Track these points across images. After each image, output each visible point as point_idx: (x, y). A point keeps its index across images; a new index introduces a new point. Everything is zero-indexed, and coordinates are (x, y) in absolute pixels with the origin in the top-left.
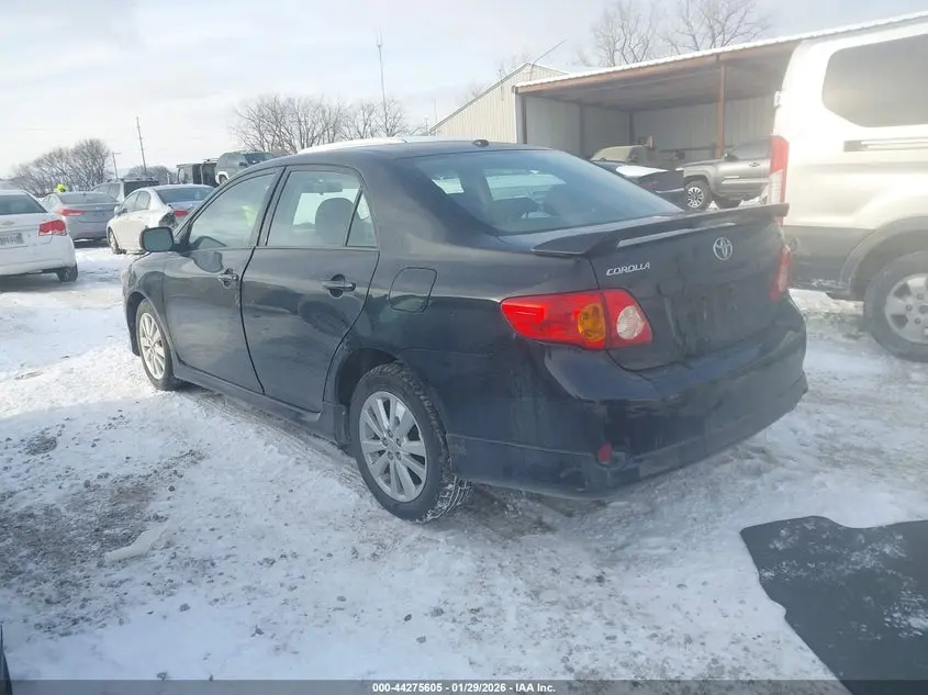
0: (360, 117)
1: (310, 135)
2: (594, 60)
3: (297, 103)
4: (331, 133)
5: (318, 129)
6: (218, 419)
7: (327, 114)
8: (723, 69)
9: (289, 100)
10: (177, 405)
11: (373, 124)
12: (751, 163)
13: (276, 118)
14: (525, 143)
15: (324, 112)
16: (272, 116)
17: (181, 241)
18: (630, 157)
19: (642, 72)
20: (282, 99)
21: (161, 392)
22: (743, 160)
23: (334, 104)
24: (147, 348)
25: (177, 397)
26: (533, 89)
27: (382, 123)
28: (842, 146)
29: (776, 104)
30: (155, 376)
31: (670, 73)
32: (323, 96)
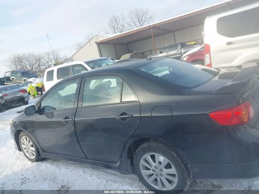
0: (46, 57)
1: (32, 64)
2: (110, 32)
3: (26, 55)
4: (38, 62)
5: (34, 62)
6: (63, 169)
7: (36, 57)
8: (151, 29)
9: (23, 55)
10: (44, 167)
11: (50, 58)
12: (167, 53)
13: (20, 60)
14: (102, 57)
15: (35, 57)
16: (19, 60)
17: (38, 109)
18: (131, 56)
19: (130, 33)
20: (21, 55)
21: (34, 163)
22: (164, 52)
23: (38, 54)
24: (25, 149)
25: (42, 164)
26: (101, 42)
27: (53, 57)
28: (226, 44)
29: (203, 35)
30: (31, 158)
31: (137, 33)
32: (34, 53)
